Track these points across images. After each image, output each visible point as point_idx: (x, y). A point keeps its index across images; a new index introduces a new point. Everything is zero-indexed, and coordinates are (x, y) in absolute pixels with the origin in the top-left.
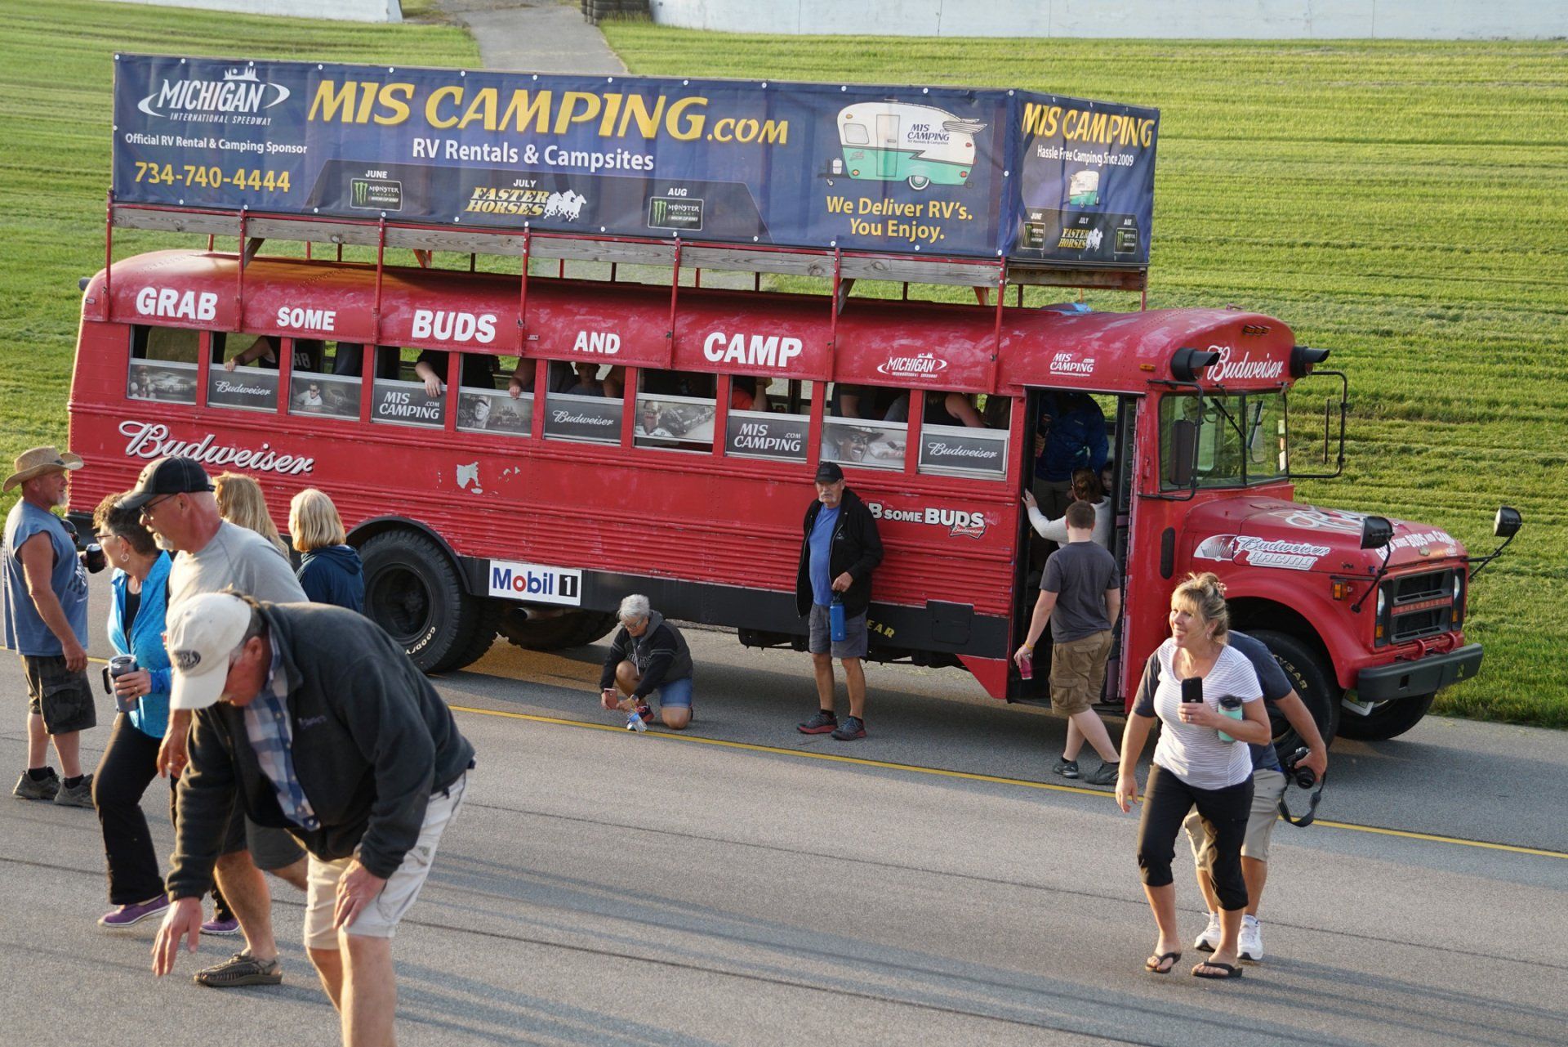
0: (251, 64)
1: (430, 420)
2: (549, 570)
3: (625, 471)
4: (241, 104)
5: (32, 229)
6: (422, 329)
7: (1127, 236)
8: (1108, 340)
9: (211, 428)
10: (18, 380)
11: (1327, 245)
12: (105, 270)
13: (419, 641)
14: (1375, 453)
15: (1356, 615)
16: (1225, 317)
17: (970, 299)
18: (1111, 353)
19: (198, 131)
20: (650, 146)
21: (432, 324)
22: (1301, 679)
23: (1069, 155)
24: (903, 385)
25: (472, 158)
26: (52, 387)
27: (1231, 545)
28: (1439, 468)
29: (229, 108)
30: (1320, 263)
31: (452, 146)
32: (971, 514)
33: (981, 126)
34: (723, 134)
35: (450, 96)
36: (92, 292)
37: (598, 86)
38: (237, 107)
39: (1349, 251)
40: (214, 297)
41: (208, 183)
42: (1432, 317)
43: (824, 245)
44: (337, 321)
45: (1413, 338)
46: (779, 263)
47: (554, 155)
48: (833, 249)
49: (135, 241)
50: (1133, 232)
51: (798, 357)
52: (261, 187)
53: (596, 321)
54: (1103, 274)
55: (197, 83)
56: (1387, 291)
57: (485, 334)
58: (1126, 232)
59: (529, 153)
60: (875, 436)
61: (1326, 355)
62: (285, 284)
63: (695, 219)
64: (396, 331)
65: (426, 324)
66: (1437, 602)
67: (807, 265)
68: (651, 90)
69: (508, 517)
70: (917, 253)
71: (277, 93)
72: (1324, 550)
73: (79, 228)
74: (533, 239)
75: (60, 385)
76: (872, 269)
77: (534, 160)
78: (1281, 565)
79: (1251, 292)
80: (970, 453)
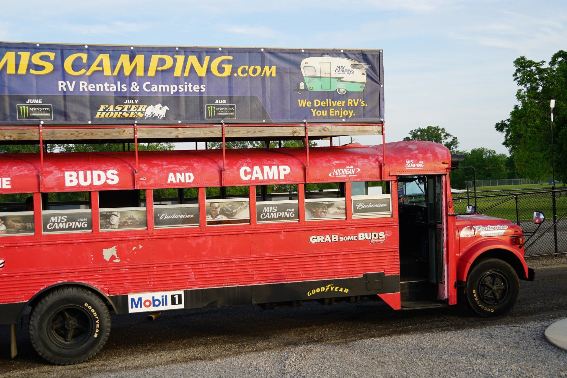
1: (81, 228)
2: (164, 293)
3: (204, 238)
6: (71, 181)
18: (429, 158)
20: (203, 80)
21: (78, 178)
24: (342, 181)
25: (97, 90)
27: (473, 230)
31: (83, 84)
32: (378, 233)
33: (368, 66)
34: (242, 73)
35: (80, 59)
37: (171, 51)
43: (299, 122)
44: (12, 183)
46: (277, 131)
47: (149, 87)
48: (305, 123)
51: (289, 173)
53: (176, 168)
57: (112, 180)
59: (133, 86)
60: (330, 205)
63: (232, 114)
64: (54, 183)
65: (73, 179)
67: (290, 131)
68: (201, 53)
69: (138, 271)
70: (343, 122)
74: (139, 129)
76: (323, 131)
80: (375, 206)
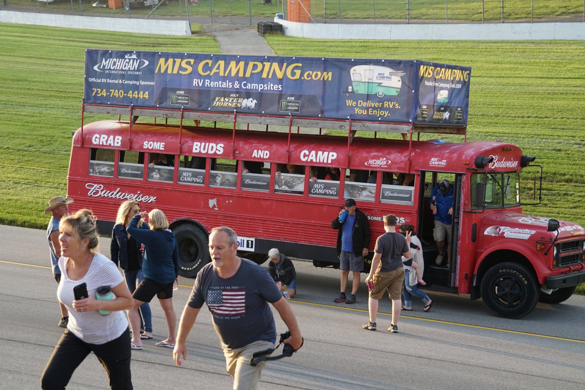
0: (135, 52)
1: (199, 183)
2: (243, 238)
3: (271, 201)
4: (131, 67)
5: (55, 113)
6: (196, 149)
7: (459, 114)
8: (451, 153)
9: (119, 186)
10: (50, 168)
11: (536, 117)
12: (81, 128)
13: (195, 265)
14: (554, 195)
15: (545, 256)
16: (496, 144)
17: (400, 138)
18: (453, 158)
19: (115, 77)
20: (280, 81)
21: (200, 147)
22: (525, 280)
23: (437, 84)
25: (215, 86)
26: (62, 171)
27: (498, 230)
28: (579, 201)
29: (127, 68)
30: (533, 124)
31: (208, 82)
32: (400, 218)
33: (404, 74)
34: (308, 77)
35: (207, 63)
36: (76, 136)
37: (262, 59)
38: (129, 68)
39: (545, 119)
40: (120, 138)
41: (119, 96)
42: (576, 144)
43: (345, 118)
44: (165, 146)
45: (569, 152)
46: (328, 124)
47: (245, 85)
48: (348, 119)
49: (92, 117)
50: (461, 113)
51: (335, 159)
52: (138, 97)
53: (260, 146)
54: (450, 128)
55: (115, 59)
56: (559, 135)
57: (219, 151)
58: (459, 113)
59: (236, 84)
60: (364, 189)
61: (534, 158)
62: (146, 133)
63: (297, 108)
64: (187, 150)
65: (198, 147)
66: (577, 252)
67: (339, 125)
68: (281, 61)
69: (228, 219)
70: (380, 121)
71: (144, 63)
72: (533, 232)
73: (73, 112)
74: (237, 116)
75: (65, 170)
76: (363, 127)
77: (238, 87)
78: (517, 237)
79: (507, 135)
80: (399, 195)
